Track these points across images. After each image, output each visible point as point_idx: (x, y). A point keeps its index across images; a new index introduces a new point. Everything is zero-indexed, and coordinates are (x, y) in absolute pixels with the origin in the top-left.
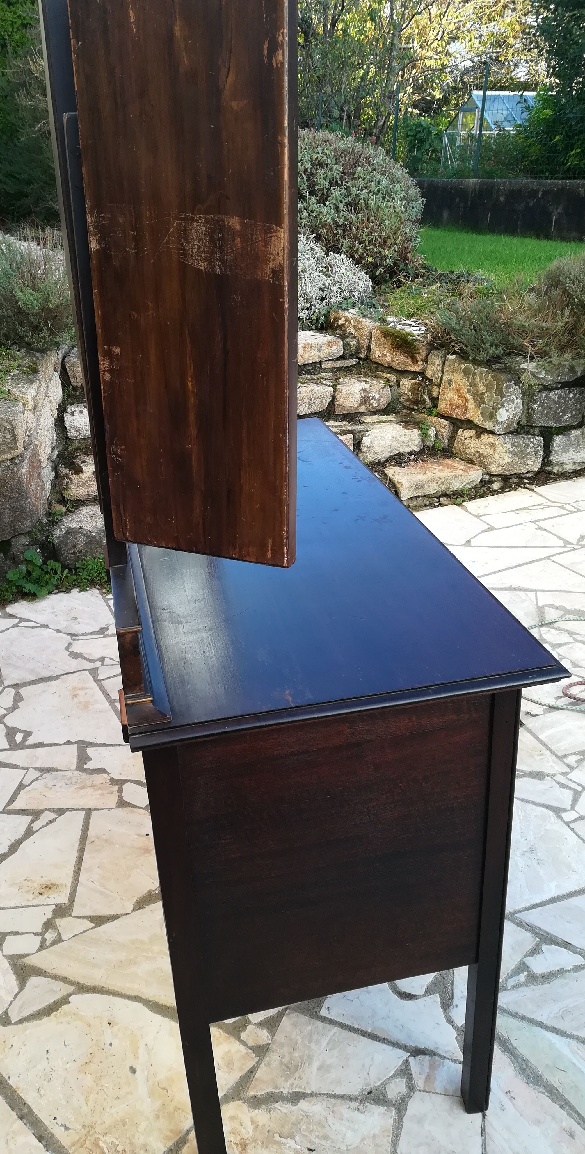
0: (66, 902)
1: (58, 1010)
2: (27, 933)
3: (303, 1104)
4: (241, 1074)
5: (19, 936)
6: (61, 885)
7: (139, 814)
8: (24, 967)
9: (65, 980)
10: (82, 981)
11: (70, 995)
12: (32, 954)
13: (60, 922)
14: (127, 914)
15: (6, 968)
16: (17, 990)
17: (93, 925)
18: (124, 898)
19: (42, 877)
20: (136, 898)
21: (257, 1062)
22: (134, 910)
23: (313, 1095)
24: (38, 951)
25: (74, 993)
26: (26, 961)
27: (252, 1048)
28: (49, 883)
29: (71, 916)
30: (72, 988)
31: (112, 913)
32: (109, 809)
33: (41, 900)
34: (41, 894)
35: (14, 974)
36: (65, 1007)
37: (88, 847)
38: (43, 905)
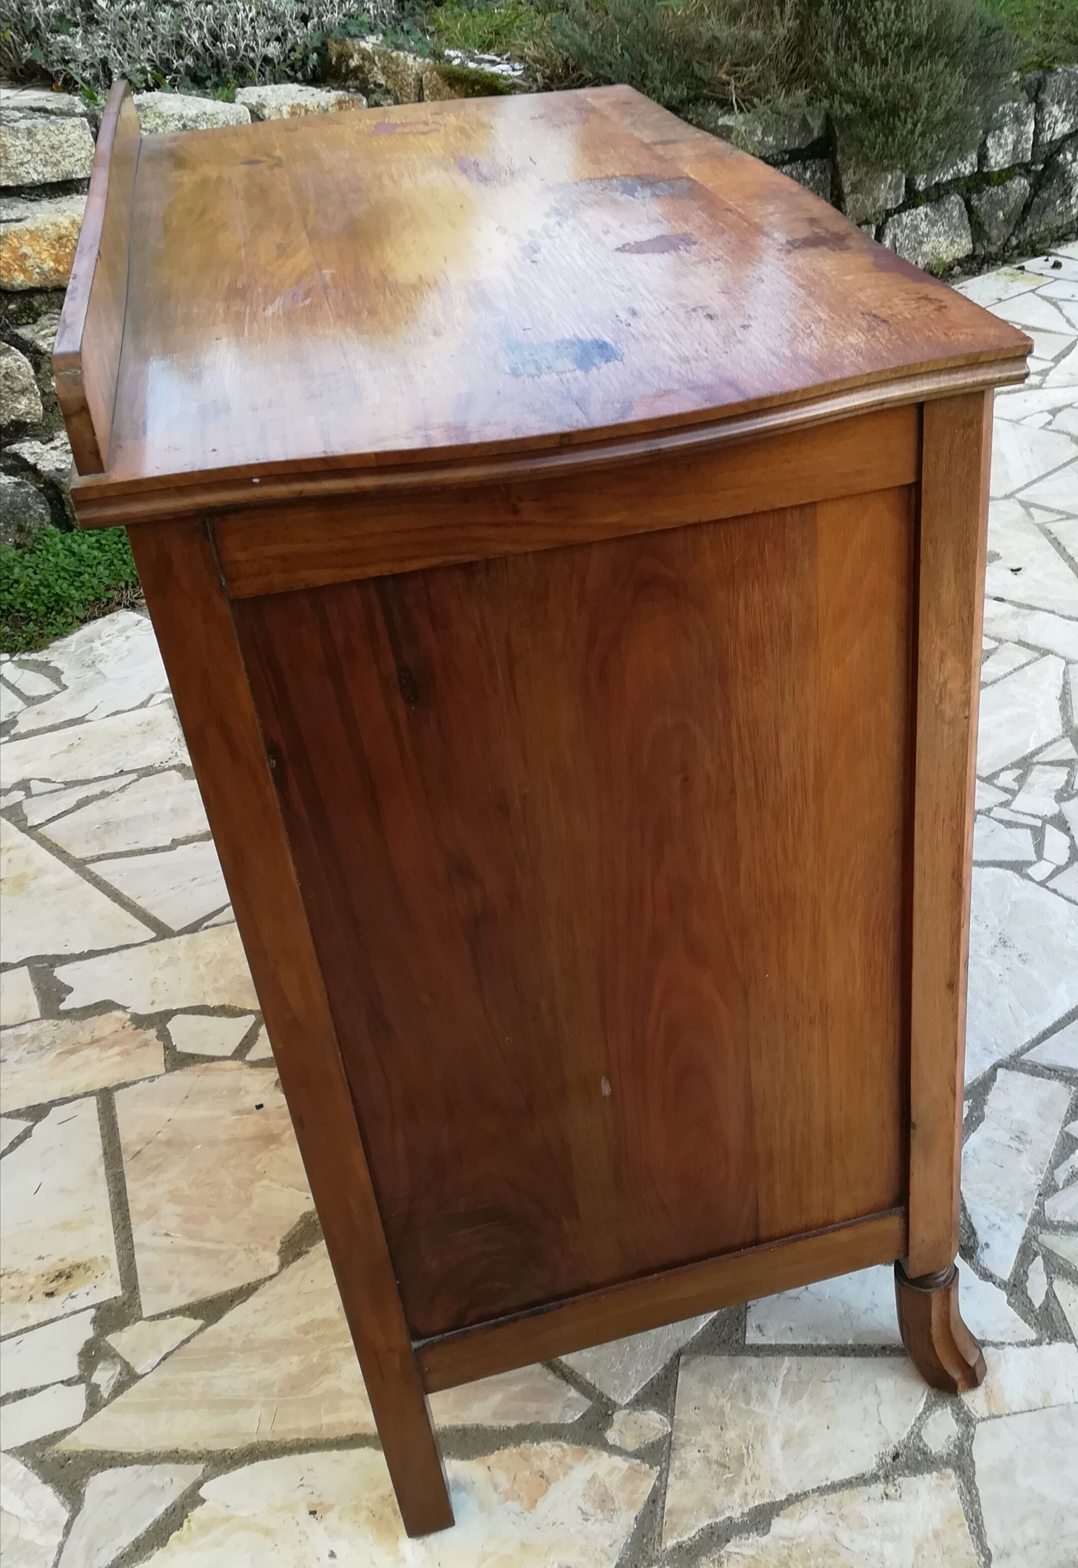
0: (119, 1292)
1: (181, 1525)
2: (44, 1387)
3: (780, 1526)
4: (633, 1514)
5: (27, 1400)
6: (93, 1260)
7: (225, 1070)
8: (65, 1459)
9: (175, 1457)
10: (216, 1445)
11: (199, 1485)
12: (74, 1428)
13: (118, 1340)
14: (271, 1277)
15: (21, 1477)
16: (65, 1516)
17: (199, 1322)
18: (252, 1247)
19: (40, 1258)
20: (278, 1239)
21: (659, 1478)
22: (284, 1264)
23: (793, 1500)
24: (88, 1415)
25: (206, 1478)
26: (66, 1445)
27: (636, 1455)
28: (61, 1266)
29: (141, 1319)
30: (197, 1470)
31: (236, 1284)
32: (152, 1079)
33: (56, 1307)
34: (50, 1294)
35: (45, 1482)
36: (197, 1514)
37: (128, 1166)
38: (67, 1316)
